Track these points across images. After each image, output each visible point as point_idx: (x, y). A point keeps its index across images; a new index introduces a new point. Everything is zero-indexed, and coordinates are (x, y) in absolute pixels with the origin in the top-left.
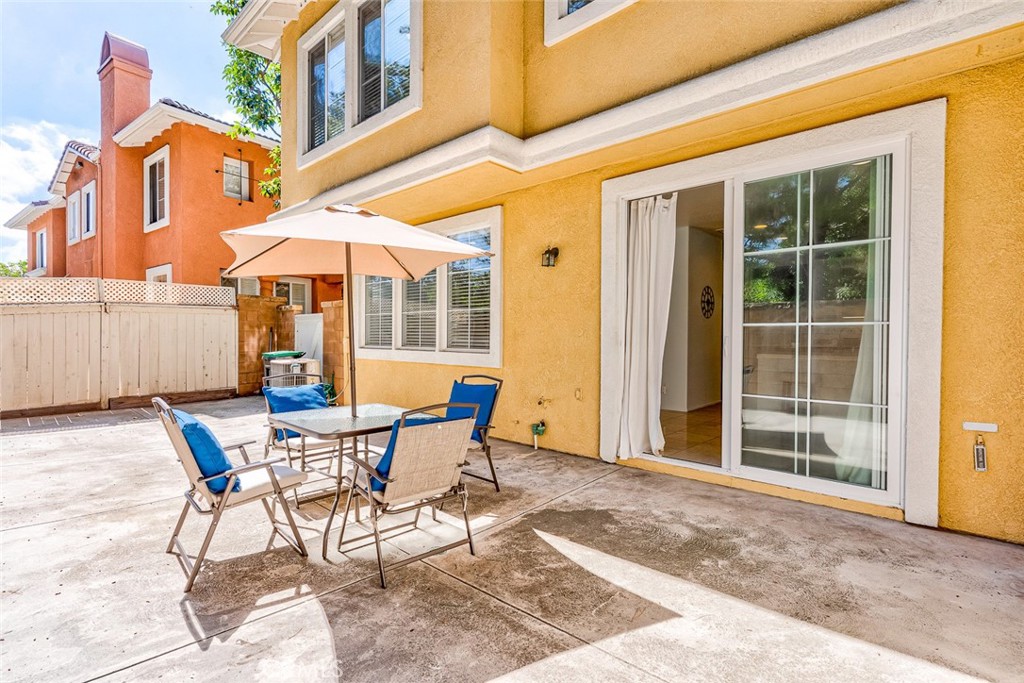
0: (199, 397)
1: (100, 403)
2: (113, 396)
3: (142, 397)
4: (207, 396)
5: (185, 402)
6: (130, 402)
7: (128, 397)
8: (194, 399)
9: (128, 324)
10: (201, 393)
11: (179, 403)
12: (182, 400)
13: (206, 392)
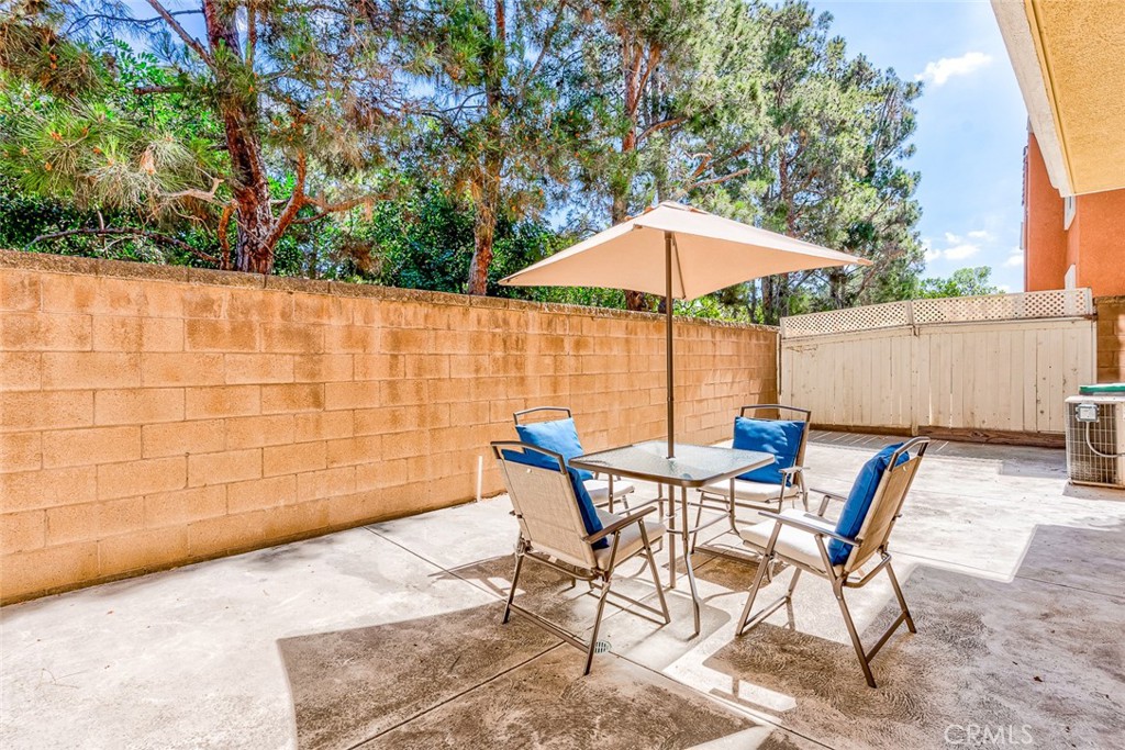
0: (1027, 440)
1: (910, 429)
2: (923, 424)
3: (953, 429)
4: (1039, 441)
5: (1007, 444)
6: (938, 433)
7: (937, 427)
8: (1019, 441)
9: (939, 347)
10: (1029, 434)
11: (998, 444)
12: (1002, 440)
13: (1038, 434)
